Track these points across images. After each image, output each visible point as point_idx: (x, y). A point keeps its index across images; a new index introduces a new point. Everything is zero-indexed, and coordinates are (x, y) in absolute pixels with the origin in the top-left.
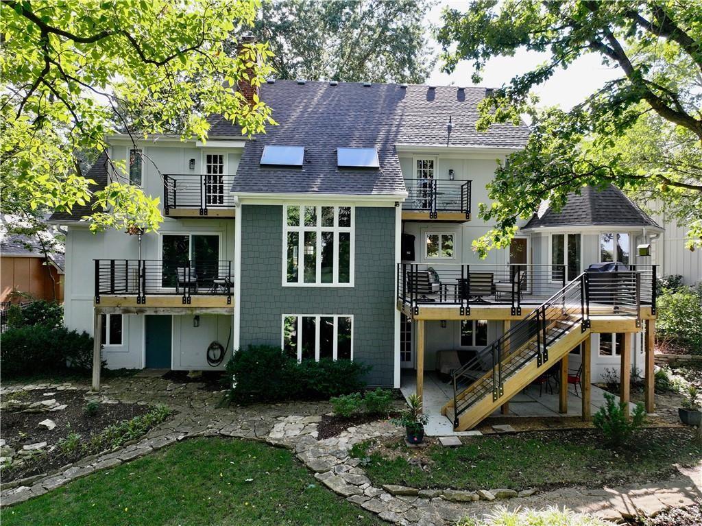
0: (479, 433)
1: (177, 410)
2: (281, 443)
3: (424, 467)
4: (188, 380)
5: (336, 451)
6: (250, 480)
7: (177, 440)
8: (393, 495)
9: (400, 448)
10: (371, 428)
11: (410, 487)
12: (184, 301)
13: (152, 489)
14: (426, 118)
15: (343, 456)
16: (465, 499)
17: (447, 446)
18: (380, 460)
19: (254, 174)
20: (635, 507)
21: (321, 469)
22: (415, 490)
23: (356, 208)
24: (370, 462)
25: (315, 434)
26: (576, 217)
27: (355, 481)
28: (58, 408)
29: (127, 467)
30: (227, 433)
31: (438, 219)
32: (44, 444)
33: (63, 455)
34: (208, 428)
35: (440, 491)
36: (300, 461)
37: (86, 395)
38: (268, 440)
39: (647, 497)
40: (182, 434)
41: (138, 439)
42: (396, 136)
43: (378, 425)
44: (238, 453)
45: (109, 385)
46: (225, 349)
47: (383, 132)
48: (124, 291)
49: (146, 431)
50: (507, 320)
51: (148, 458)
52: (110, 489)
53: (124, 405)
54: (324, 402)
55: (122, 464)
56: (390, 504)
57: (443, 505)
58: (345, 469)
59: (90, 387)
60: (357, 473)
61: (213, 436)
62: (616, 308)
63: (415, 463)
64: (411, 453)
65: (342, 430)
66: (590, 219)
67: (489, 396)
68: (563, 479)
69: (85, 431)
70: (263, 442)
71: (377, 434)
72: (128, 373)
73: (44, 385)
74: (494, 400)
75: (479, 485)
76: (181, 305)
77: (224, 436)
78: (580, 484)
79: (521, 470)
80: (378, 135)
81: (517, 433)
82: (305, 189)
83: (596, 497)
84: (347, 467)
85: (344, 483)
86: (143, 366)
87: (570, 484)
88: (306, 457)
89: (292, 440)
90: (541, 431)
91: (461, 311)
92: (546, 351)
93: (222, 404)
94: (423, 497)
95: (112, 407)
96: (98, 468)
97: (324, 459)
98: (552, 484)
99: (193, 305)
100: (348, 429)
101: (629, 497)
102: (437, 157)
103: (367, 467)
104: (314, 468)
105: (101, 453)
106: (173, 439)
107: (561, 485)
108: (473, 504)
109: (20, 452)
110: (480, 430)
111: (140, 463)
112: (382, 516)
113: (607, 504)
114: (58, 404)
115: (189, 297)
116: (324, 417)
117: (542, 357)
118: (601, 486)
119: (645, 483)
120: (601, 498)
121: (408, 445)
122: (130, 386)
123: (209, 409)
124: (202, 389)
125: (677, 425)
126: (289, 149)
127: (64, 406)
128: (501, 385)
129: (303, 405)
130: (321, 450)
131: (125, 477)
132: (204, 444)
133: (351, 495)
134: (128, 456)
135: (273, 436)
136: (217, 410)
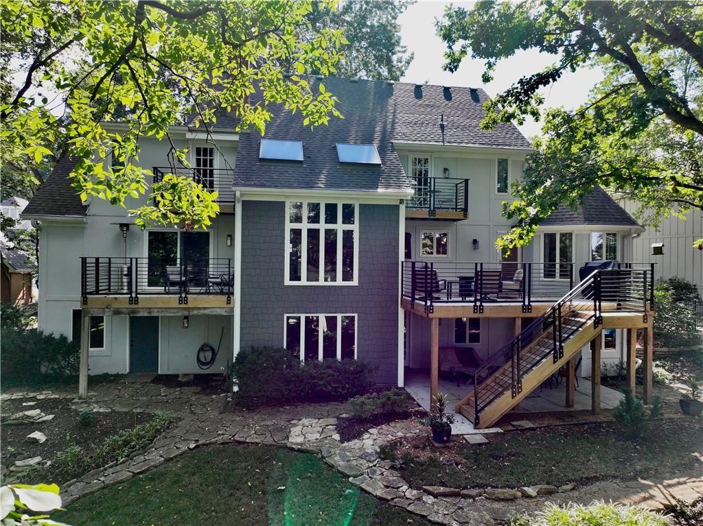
0: (500, 430)
1: (179, 416)
2: (304, 447)
3: (459, 467)
4: (181, 385)
5: (363, 454)
6: (283, 488)
7: (190, 449)
8: (436, 496)
9: (428, 448)
10: (391, 429)
11: (451, 487)
12: (181, 301)
13: (175, 503)
14: (418, 116)
15: (373, 459)
16: (509, 497)
17: (475, 444)
18: (412, 460)
19: (254, 168)
20: (674, 498)
21: (354, 473)
22: (457, 490)
23: (360, 205)
24: (403, 464)
25: (337, 437)
26: (568, 216)
27: (392, 484)
28: (45, 419)
29: (140, 480)
30: (243, 439)
31: (437, 217)
32: (38, 459)
33: (63, 470)
34: (219, 435)
35: (482, 490)
36: (329, 466)
37: (73, 404)
38: (289, 445)
39: (680, 487)
40: (193, 442)
41: (144, 449)
42: (392, 132)
43: (398, 425)
44: (260, 460)
45: (95, 391)
46: (216, 351)
47: (378, 129)
48: (107, 291)
49: (152, 441)
50: (519, 318)
51: (161, 468)
52: (127, 505)
53: (118, 413)
54: (333, 403)
55: (133, 477)
56: (436, 506)
57: (488, 504)
58: (379, 472)
59: (74, 396)
60: (393, 477)
61: (227, 443)
62: (619, 305)
63: (449, 463)
64: (441, 453)
65: (364, 432)
66: (583, 219)
67: (508, 393)
68: (597, 473)
69: (81, 442)
70: (285, 447)
71: (400, 434)
72: (112, 378)
73: (20, 394)
74: (513, 397)
75: (519, 482)
76: (176, 305)
77: (240, 443)
78: (614, 477)
79: (554, 466)
80: (374, 132)
81: (537, 428)
82: (310, 185)
83: (635, 490)
84: (380, 471)
85: (382, 486)
86: (128, 371)
87: (604, 478)
88: (335, 461)
89: (315, 444)
90: (560, 425)
91: (475, 309)
92: (561, 347)
93: (226, 409)
94: (466, 497)
95: (106, 415)
96: (108, 482)
97: (354, 463)
98: (587, 478)
99: (190, 305)
100: (369, 430)
101: (665, 487)
102: (431, 156)
103: (401, 469)
104: (347, 472)
105: (106, 466)
106: (184, 448)
107: (596, 479)
108: (518, 502)
109: (12, 468)
110: (500, 427)
111: (154, 475)
112: (432, 519)
113: (647, 495)
114: (43, 414)
115: (186, 297)
116: (338, 418)
117: (558, 353)
118: (635, 478)
119: (675, 473)
120: (640, 490)
121: (436, 445)
122: (120, 392)
123: (214, 414)
124: (198, 393)
125: (679, 416)
126: (288, 143)
127: (51, 417)
128: (519, 382)
129: (312, 407)
130: (348, 454)
131: (141, 491)
132: (220, 452)
133: (392, 499)
134: (139, 469)
135: (294, 441)
136: (223, 415)
